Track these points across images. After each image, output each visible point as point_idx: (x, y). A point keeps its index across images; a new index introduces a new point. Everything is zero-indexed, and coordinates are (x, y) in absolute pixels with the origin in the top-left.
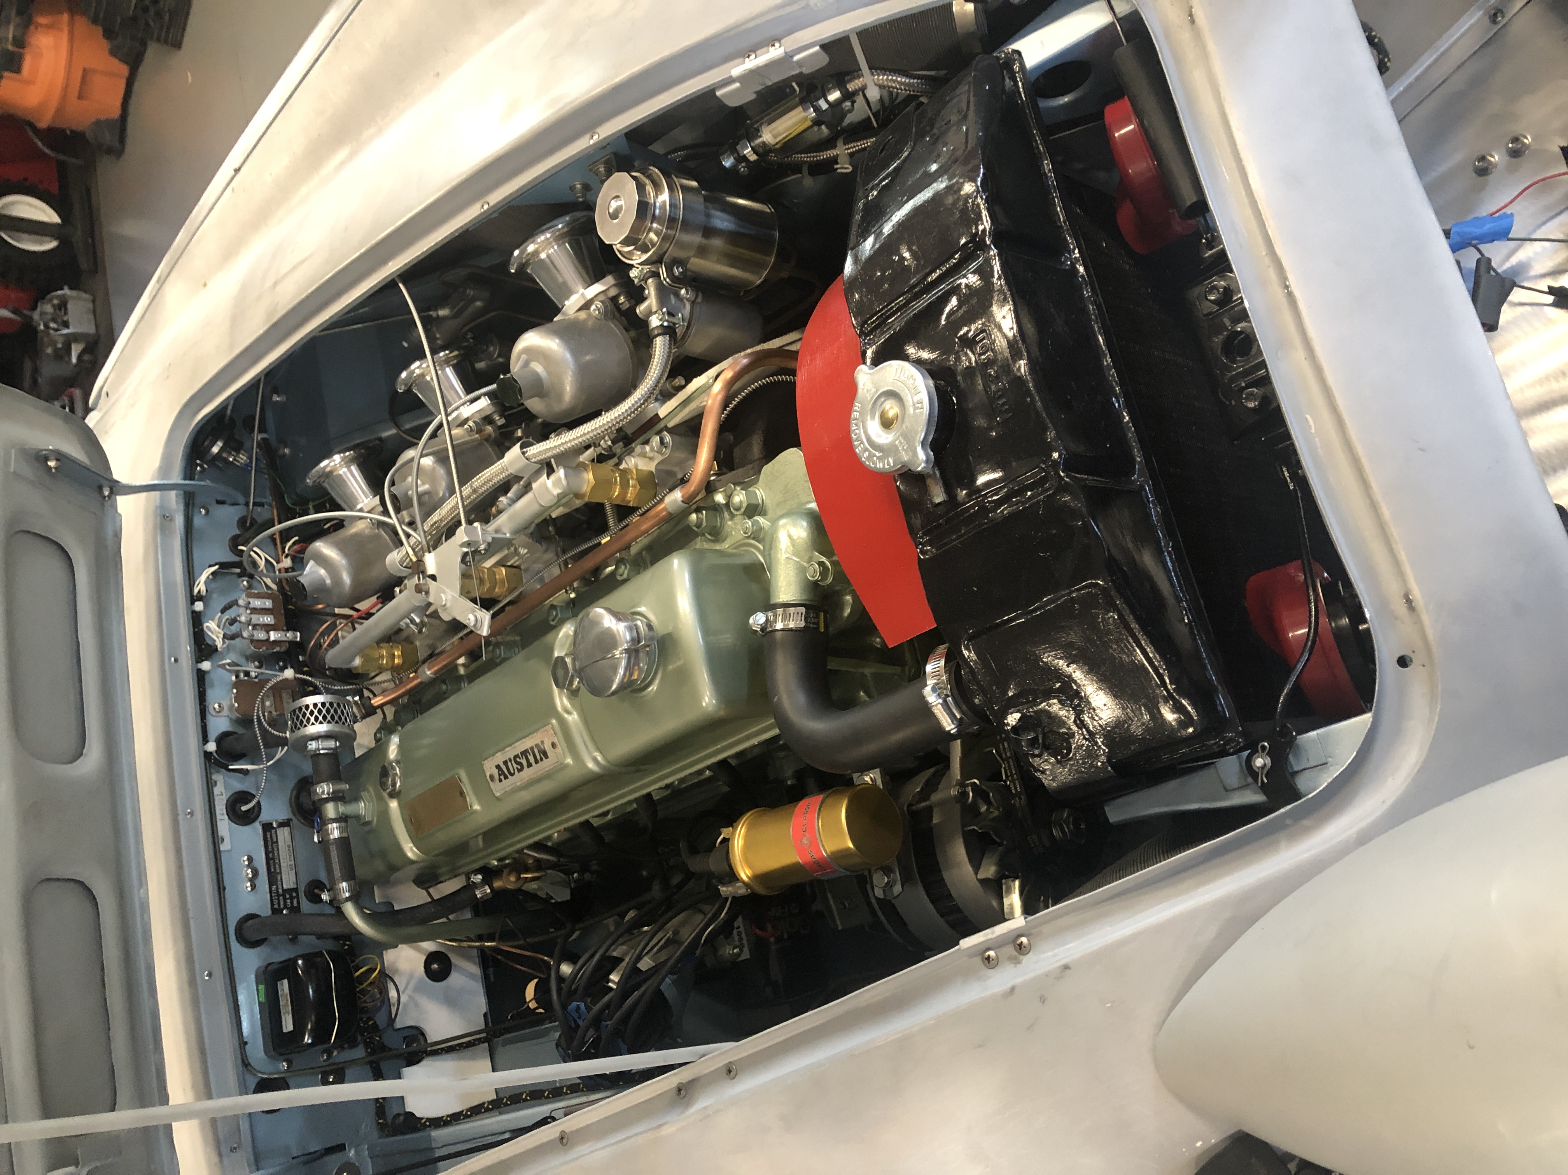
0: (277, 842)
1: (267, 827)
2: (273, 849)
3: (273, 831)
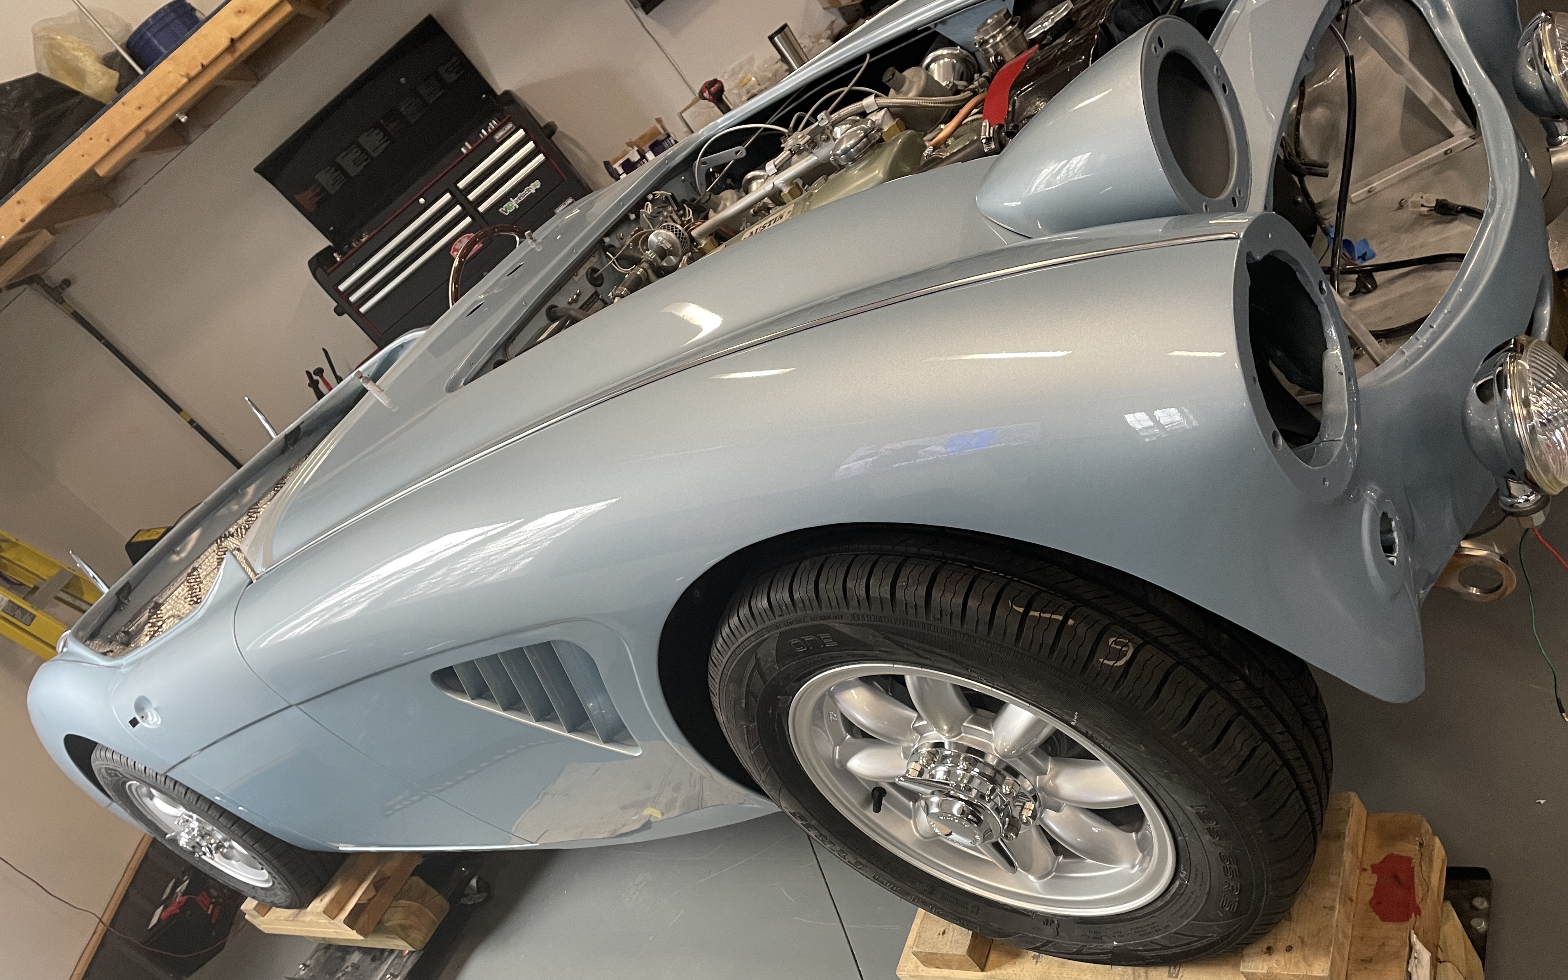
0: (595, 303)
1: (596, 294)
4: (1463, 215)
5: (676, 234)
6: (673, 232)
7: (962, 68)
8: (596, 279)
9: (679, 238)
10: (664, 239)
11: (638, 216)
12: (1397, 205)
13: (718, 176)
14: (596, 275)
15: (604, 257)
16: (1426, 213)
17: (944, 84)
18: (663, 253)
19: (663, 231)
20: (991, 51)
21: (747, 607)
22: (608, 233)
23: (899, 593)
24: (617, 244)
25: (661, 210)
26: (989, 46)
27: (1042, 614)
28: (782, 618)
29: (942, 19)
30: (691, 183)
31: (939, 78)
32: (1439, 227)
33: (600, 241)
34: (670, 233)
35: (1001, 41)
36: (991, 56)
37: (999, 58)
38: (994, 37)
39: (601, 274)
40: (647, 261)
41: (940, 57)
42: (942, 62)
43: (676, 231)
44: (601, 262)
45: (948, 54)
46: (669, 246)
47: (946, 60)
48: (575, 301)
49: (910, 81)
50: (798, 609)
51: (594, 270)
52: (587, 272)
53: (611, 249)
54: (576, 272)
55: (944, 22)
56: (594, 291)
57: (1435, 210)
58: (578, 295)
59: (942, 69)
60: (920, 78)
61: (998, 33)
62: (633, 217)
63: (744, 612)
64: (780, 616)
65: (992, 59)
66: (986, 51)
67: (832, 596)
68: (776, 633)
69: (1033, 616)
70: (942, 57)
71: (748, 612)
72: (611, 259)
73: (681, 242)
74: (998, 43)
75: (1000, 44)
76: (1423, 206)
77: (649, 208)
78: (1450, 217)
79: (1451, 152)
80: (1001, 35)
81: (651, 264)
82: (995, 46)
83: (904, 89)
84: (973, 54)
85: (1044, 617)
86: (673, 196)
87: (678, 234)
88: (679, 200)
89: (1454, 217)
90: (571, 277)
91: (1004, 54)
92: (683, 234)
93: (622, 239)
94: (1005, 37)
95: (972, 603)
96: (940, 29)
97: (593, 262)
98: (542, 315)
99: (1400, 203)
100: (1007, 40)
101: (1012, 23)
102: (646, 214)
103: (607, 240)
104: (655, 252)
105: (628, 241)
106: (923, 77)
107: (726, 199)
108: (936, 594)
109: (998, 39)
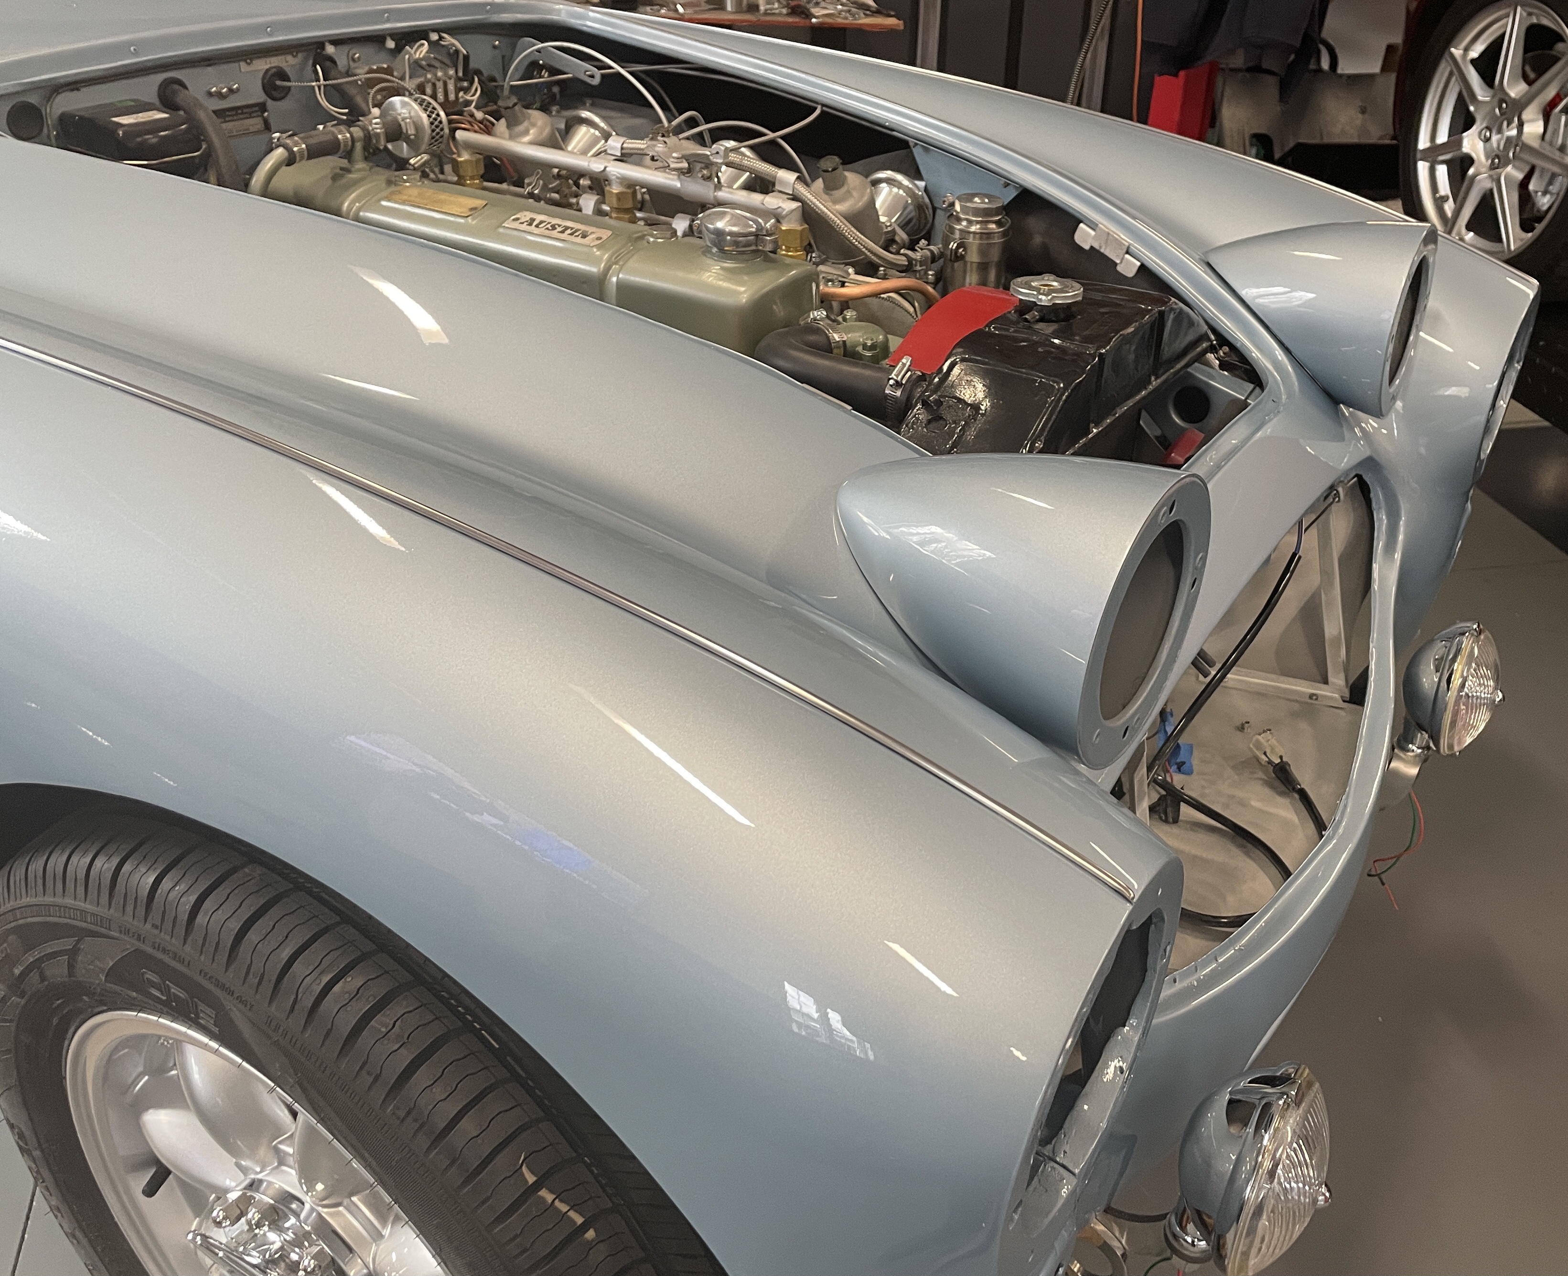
0: (251, 117)
1: (262, 107)
2: (246, 113)
3: (259, 113)
4: (1296, 796)
5: (432, 123)
6: (429, 116)
7: (913, 214)
8: (276, 88)
9: (433, 131)
10: (411, 118)
11: (399, 49)
12: (1238, 724)
13: (545, 77)
14: (278, 83)
15: (309, 68)
16: (1263, 763)
17: (883, 219)
18: (395, 133)
19: (415, 106)
20: (957, 235)
21: (115, 861)
22: (337, 42)
23: (366, 1038)
24: (342, 62)
25: (437, 64)
26: (958, 227)
27: (557, 1203)
28: (156, 932)
29: (929, 145)
30: (503, 57)
31: (881, 207)
32: (1267, 791)
33: (318, 45)
34: (424, 116)
35: (974, 233)
36: (954, 240)
37: (961, 250)
38: (970, 222)
39: (289, 88)
40: (364, 129)
41: (896, 184)
42: (895, 190)
43: (435, 119)
44: (302, 69)
45: (907, 187)
46: (411, 131)
47: (901, 192)
48: (220, 95)
49: (848, 192)
50: (189, 941)
51: (282, 75)
52: (267, 71)
53: (328, 64)
54: (251, 60)
55: (926, 150)
56: (261, 100)
57: (1274, 767)
58: (231, 90)
59: (890, 198)
60: (862, 196)
61: (978, 222)
62: (391, 44)
63: (104, 865)
64: (155, 926)
65: (953, 245)
66: (952, 230)
67: (258, 966)
68: (131, 944)
69: (543, 1200)
70: (900, 185)
71: (109, 875)
72: (318, 80)
73: (433, 138)
74: (969, 233)
75: (971, 235)
76: (1265, 753)
77: (421, 50)
78: (1283, 788)
79: (1316, 699)
80: (978, 226)
81: (368, 137)
82: (965, 233)
83: (838, 193)
84: (934, 209)
85: (556, 1208)
86: (466, 58)
87: (435, 123)
88: (473, 65)
89: (1287, 791)
90: (239, 61)
91: (969, 251)
92: (442, 129)
93: (354, 60)
94: (981, 233)
95: (468, 1126)
96: (917, 152)
97: (287, 62)
98: (153, 83)
99: (1243, 725)
100: (981, 239)
101: (999, 223)
102: (410, 55)
103: (330, 49)
104: (384, 125)
105: (362, 74)
106: (866, 198)
107: (534, 125)
108: (422, 1077)
109: (973, 229)
